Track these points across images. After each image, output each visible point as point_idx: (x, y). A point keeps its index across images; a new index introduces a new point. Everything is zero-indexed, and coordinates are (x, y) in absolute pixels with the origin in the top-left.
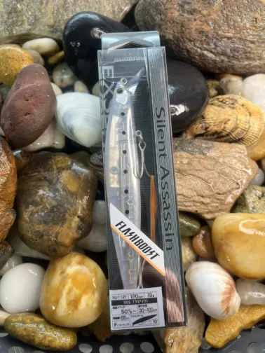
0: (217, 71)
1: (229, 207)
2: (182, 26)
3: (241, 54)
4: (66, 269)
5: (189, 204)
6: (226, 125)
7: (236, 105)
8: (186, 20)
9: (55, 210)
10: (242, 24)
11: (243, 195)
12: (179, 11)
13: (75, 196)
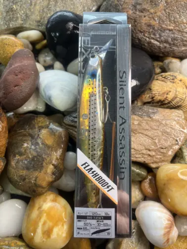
0: (161, 55)
1: (170, 158)
2: (135, 21)
3: (179, 42)
4: (42, 205)
5: (139, 156)
6: (168, 96)
7: (176, 80)
8: (138, 16)
9: (36, 159)
10: (180, 20)
11: (180, 149)
12: (133, 10)
13: (50, 149)
